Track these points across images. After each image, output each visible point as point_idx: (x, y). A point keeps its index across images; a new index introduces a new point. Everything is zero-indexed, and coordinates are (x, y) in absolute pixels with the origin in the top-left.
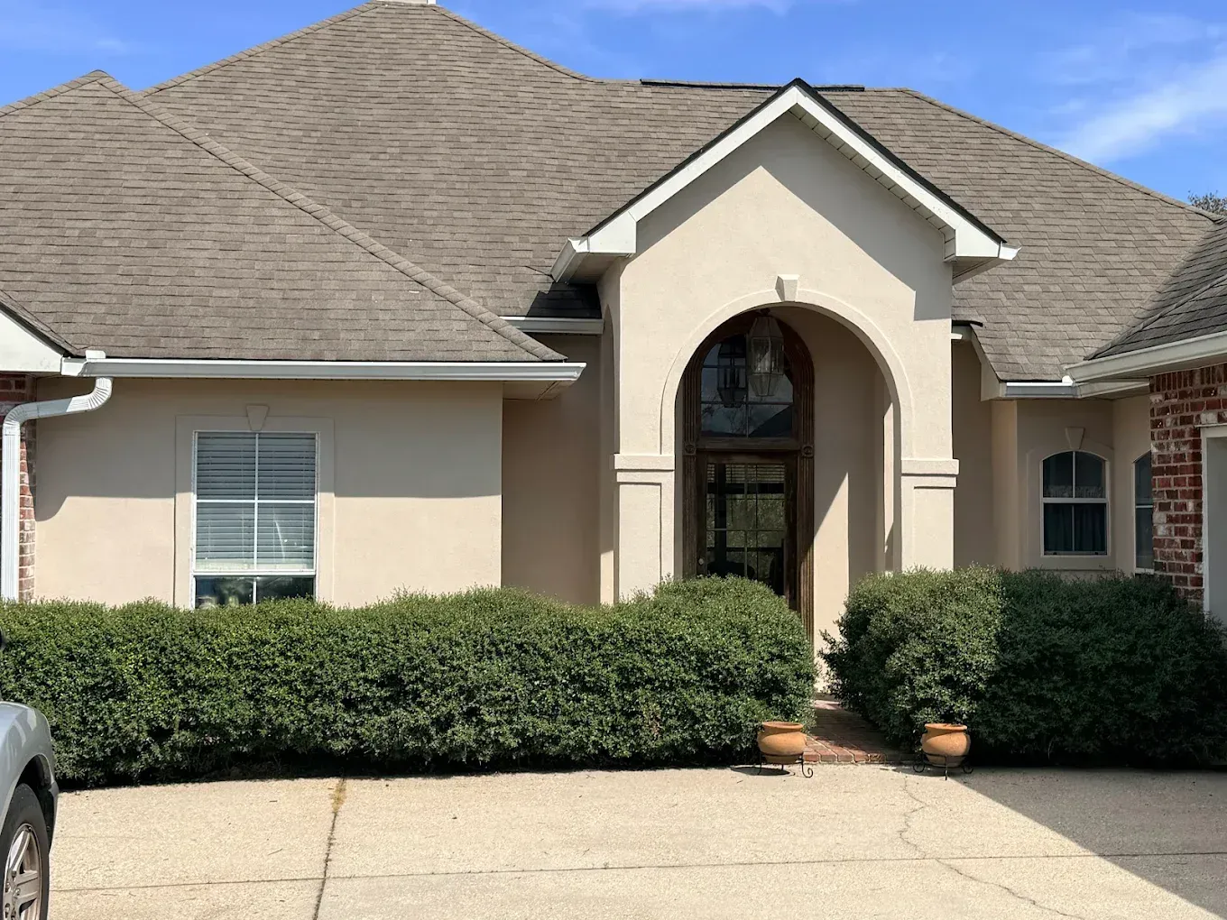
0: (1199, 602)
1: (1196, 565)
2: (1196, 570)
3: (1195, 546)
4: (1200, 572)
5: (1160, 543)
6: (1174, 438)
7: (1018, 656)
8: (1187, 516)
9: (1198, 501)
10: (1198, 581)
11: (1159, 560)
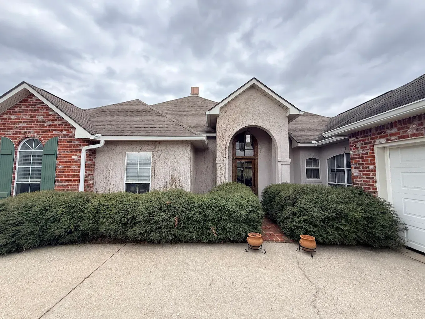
0: (376, 195)
1: (375, 184)
2: (375, 185)
3: (374, 179)
4: (376, 186)
5: (356, 177)
6: (361, 149)
7: (329, 213)
8: (369, 170)
9: (374, 166)
10: (376, 189)
11: (355, 182)
